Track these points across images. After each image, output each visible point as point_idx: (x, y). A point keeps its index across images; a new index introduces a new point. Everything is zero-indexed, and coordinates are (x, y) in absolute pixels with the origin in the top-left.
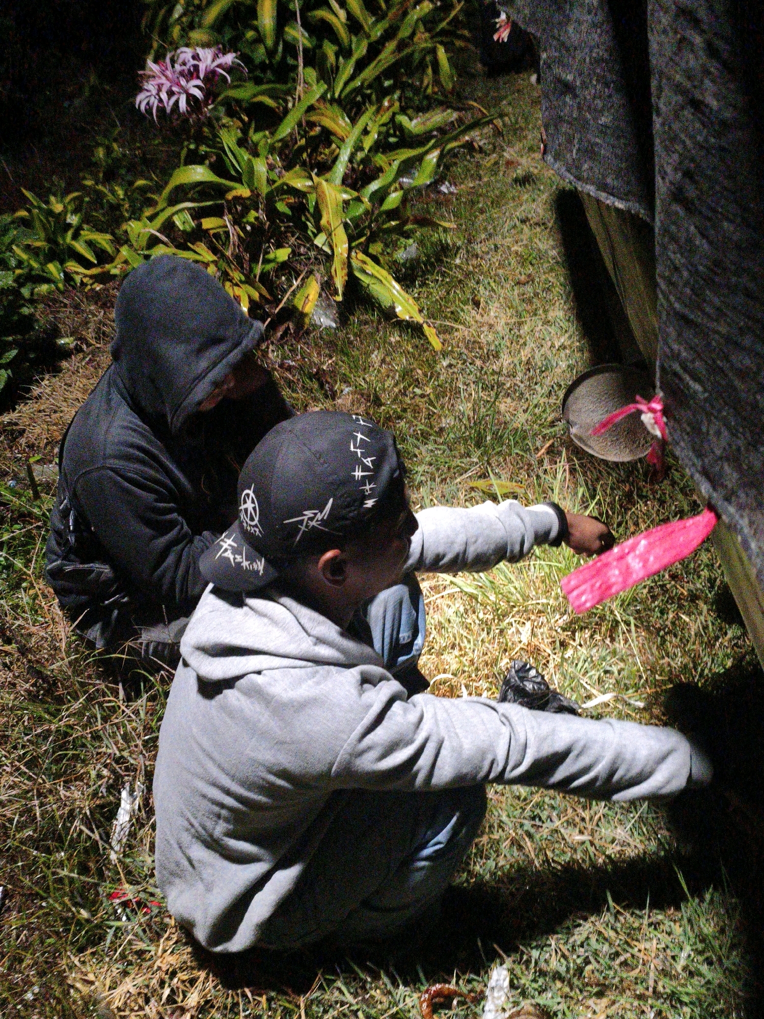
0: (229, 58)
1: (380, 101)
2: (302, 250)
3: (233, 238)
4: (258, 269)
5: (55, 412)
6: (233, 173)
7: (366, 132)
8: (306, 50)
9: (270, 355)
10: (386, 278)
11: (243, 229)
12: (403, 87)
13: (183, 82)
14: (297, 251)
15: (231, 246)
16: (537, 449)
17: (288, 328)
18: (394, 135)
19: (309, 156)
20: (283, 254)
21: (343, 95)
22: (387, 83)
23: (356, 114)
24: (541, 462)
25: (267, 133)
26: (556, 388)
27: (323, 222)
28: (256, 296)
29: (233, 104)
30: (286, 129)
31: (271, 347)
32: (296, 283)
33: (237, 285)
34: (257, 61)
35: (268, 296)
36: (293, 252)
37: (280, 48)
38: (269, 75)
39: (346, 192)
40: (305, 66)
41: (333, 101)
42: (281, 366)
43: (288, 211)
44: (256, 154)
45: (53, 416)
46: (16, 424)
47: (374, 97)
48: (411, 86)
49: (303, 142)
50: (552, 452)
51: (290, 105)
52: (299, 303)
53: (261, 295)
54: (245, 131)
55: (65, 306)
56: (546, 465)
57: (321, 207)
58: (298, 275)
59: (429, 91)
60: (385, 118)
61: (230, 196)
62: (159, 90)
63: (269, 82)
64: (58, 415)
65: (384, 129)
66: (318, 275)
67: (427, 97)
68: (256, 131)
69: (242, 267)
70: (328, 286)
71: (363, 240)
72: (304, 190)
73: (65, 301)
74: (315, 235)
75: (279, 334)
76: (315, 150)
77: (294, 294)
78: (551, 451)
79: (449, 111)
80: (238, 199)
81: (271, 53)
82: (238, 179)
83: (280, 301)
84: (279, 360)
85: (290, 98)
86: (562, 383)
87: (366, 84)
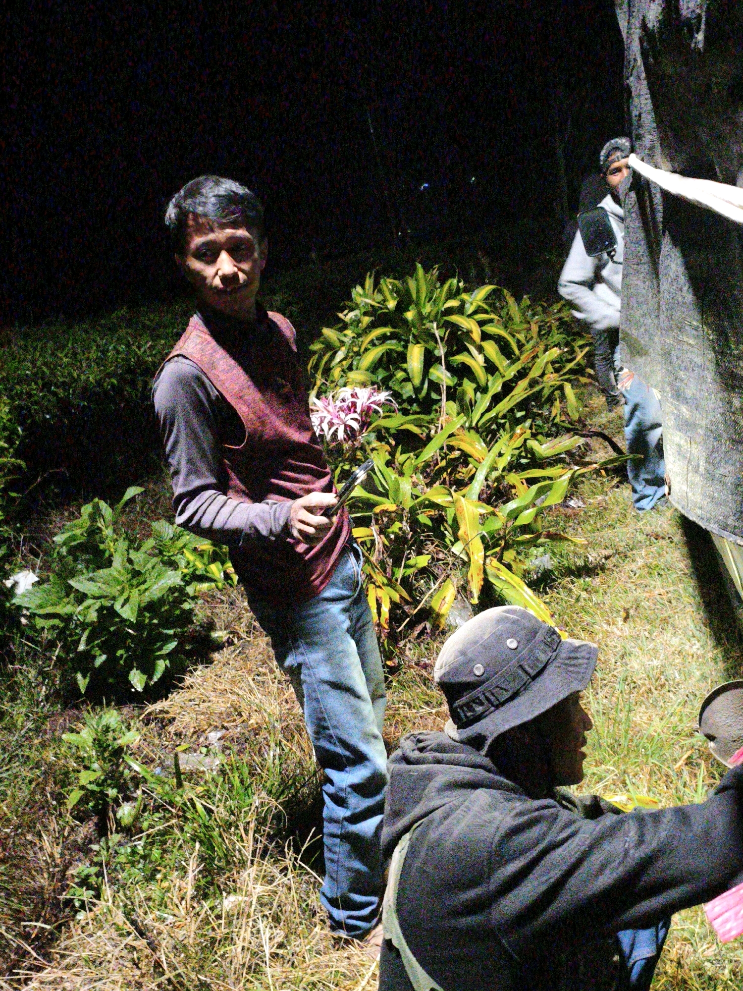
0: (383, 396)
1: (512, 429)
2: (441, 556)
3: (379, 546)
4: (400, 573)
5: (204, 701)
6: (381, 489)
7: (500, 455)
8: (448, 388)
9: (407, 652)
10: (518, 584)
11: (387, 537)
12: (534, 417)
13: (342, 415)
14: (435, 556)
15: (376, 553)
16: (675, 761)
17: (425, 628)
18: (526, 457)
19: (450, 475)
20: (422, 561)
21: (480, 424)
22: (519, 414)
23: (491, 440)
24: (679, 774)
25: (411, 454)
26: (692, 697)
27: (461, 533)
28: (397, 598)
29: (383, 431)
30: (430, 452)
31: (408, 645)
32: (434, 587)
33: (379, 587)
34: (405, 397)
35: (408, 598)
36: (433, 558)
37: (426, 386)
38: (415, 407)
39: (482, 507)
40: (447, 400)
41: (470, 428)
42: (417, 664)
43: (430, 523)
44: (401, 474)
45: (202, 705)
46: (167, 712)
47: (507, 425)
48: (540, 415)
49: (443, 463)
50: (691, 763)
51: (433, 432)
52: (435, 605)
53: (401, 597)
54: (392, 454)
55: (222, 602)
56: (686, 776)
57: (459, 520)
58: (436, 578)
59: (557, 420)
60: (519, 442)
61: (377, 510)
62: (322, 422)
63: (415, 413)
64: (206, 704)
65: (517, 452)
66: (455, 580)
67: (556, 425)
68: (402, 453)
69: (385, 571)
70: (464, 589)
71: (498, 549)
72: (444, 505)
73: (223, 598)
74: (453, 544)
75: (416, 633)
76: (455, 470)
77: (431, 596)
78: (689, 762)
79: (576, 437)
80: (384, 512)
81: (417, 390)
82: (385, 495)
83: (419, 602)
84: (415, 659)
85: (432, 426)
86: (697, 693)
87: (500, 415)
